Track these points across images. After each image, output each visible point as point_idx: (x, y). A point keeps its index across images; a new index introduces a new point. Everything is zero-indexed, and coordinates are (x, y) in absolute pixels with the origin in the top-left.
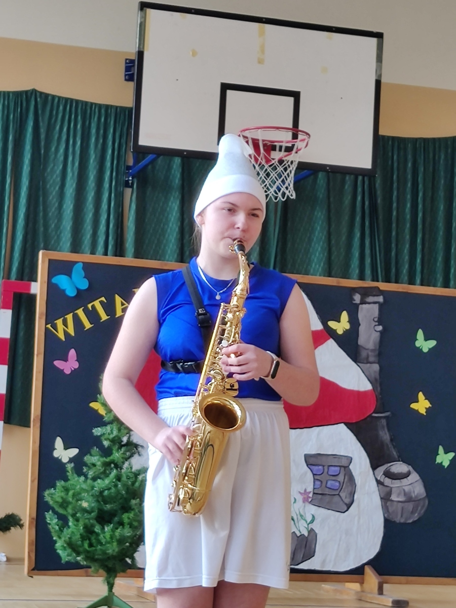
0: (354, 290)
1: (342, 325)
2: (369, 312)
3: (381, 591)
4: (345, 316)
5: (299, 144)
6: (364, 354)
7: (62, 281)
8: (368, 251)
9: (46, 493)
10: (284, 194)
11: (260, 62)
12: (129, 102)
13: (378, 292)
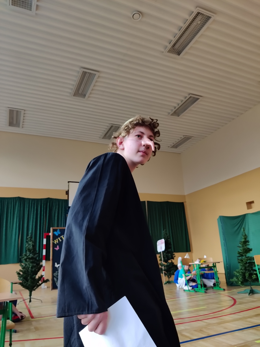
7: (55, 233)
9: (54, 274)
12: (67, 198)
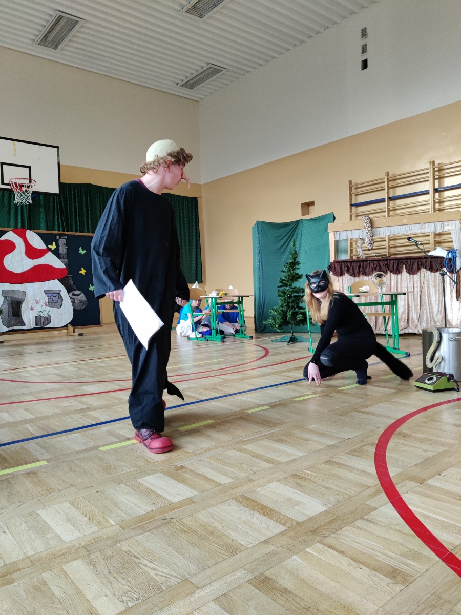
0: (56, 235)
1: (53, 247)
2: (62, 242)
3: (74, 331)
4: (54, 243)
5: (32, 184)
6: (62, 256)
8: (60, 222)
10: (28, 202)
11: (15, 155)
13: (65, 235)
